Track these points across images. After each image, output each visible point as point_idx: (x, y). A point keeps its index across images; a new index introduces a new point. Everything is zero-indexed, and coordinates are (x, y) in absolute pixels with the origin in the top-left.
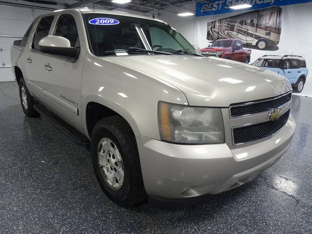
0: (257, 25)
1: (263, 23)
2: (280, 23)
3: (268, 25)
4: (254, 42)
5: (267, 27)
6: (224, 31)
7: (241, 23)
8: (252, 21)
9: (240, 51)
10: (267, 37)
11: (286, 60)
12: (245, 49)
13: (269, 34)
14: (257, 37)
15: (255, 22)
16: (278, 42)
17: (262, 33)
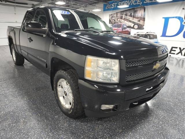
0: (133, 16)
1: (137, 15)
2: (145, 15)
3: (139, 16)
4: (132, 25)
5: (138, 17)
6: (117, 19)
7: (126, 15)
8: (131, 14)
9: (126, 30)
10: (139, 23)
11: (147, 35)
12: (128, 29)
13: (139, 21)
14: (133, 23)
15: (132, 14)
16: (144, 25)
17: (136, 21)
